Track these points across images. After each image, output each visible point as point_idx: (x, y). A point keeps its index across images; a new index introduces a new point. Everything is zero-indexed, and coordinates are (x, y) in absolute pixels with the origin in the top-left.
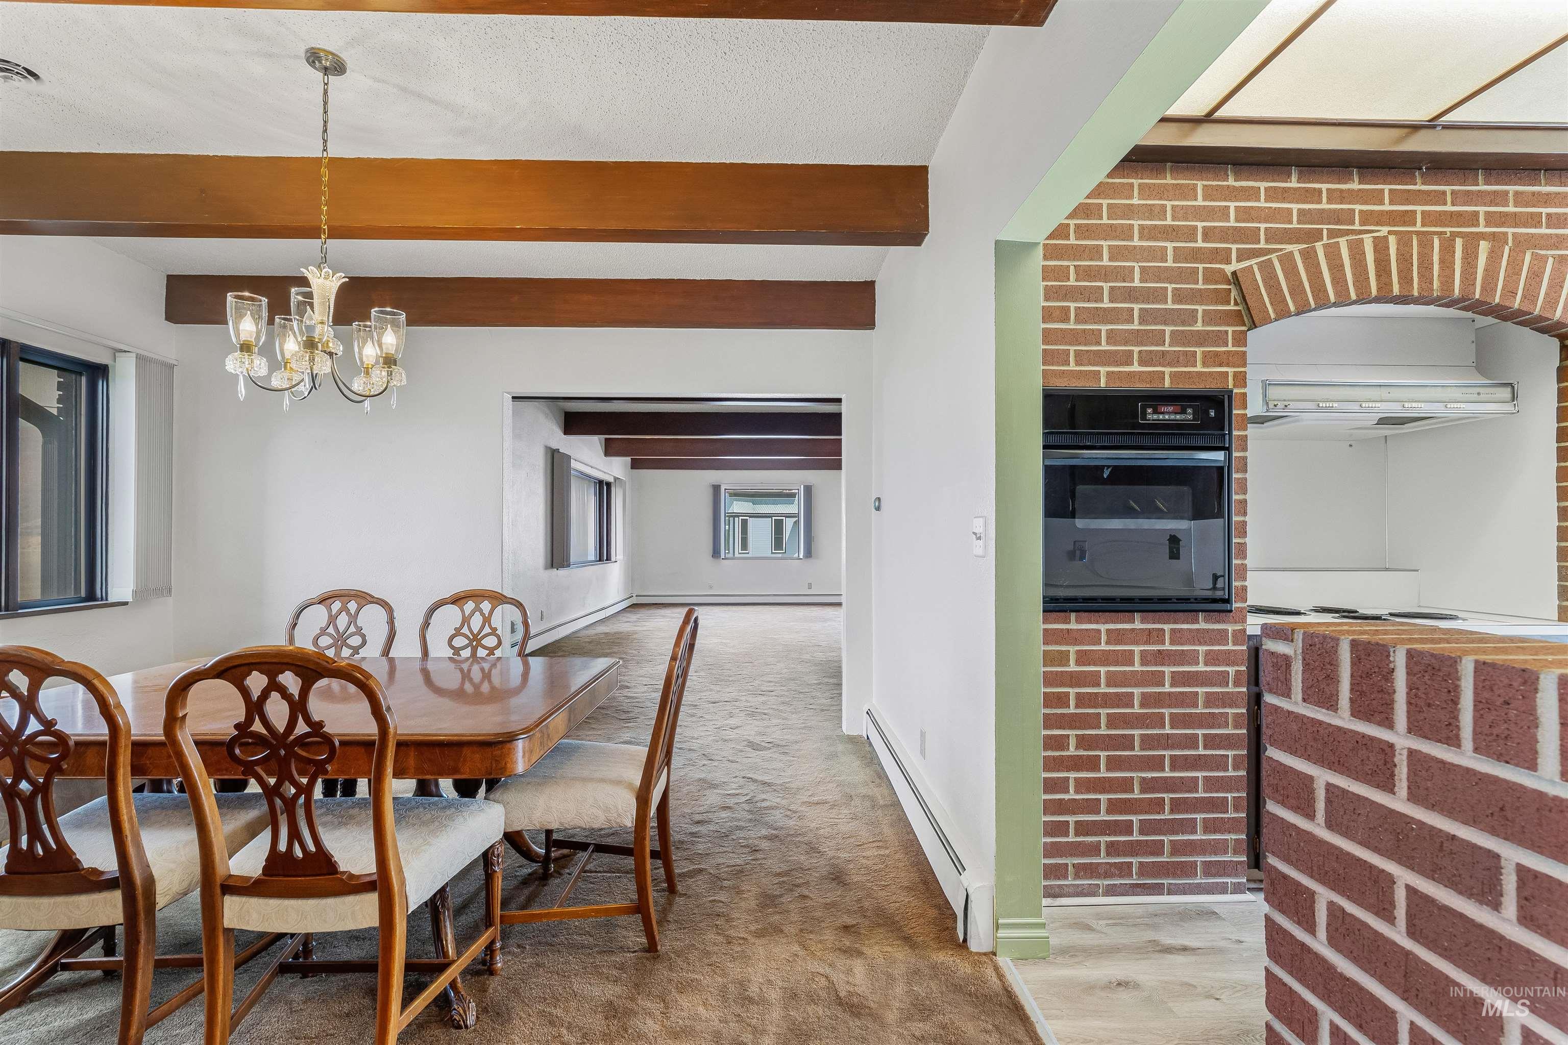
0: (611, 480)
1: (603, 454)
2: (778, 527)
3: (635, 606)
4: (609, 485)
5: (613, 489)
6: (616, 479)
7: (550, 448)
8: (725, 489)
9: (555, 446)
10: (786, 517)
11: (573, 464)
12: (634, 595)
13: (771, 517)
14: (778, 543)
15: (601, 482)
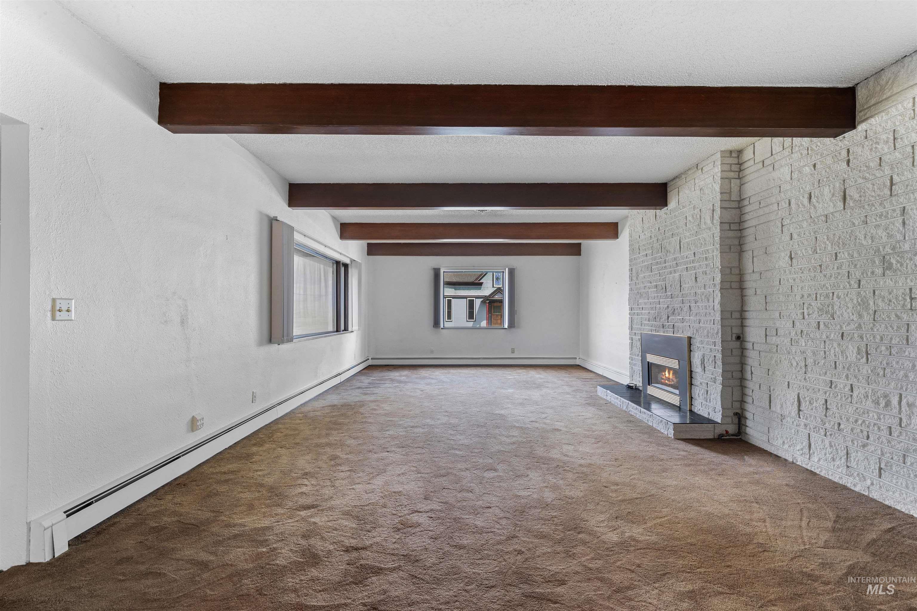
0: (348, 261)
1: (339, 238)
2: (471, 305)
3: (371, 368)
4: (346, 266)
5: (350, 270)
6: (352, 261)
7: (268, 216)
8: (444, 272)
9: (272, 215)
10: (476, 298)
11: (297, 237)
12: (370, 358)
13: (466, 298)
14: (471, 315)
15: (338, 263)
